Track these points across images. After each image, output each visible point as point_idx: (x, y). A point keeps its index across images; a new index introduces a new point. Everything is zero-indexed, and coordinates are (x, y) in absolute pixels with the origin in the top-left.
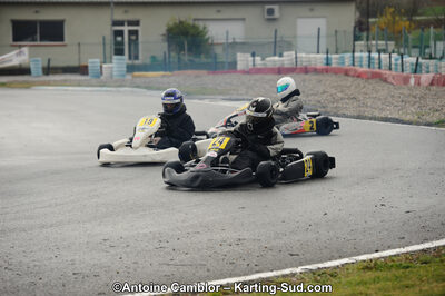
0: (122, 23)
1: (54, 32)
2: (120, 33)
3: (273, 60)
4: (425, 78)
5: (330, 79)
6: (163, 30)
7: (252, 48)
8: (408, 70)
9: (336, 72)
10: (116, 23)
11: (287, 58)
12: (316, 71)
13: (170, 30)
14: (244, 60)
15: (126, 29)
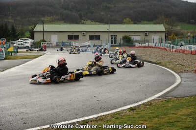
0: (113, 36)
1: (98, 38)
2: (113, 38)
3: (143, 45)
4: (174, 50)
5: (155, 49)
6: (122, 38)
7: (139, 42)
8: (171, 48)
9: (157, 48)
10: (111, 36)
11: (146, 44)
12: (152, 47)
13: (123, 37)
14: (137, 44)
15: (114, 37)
